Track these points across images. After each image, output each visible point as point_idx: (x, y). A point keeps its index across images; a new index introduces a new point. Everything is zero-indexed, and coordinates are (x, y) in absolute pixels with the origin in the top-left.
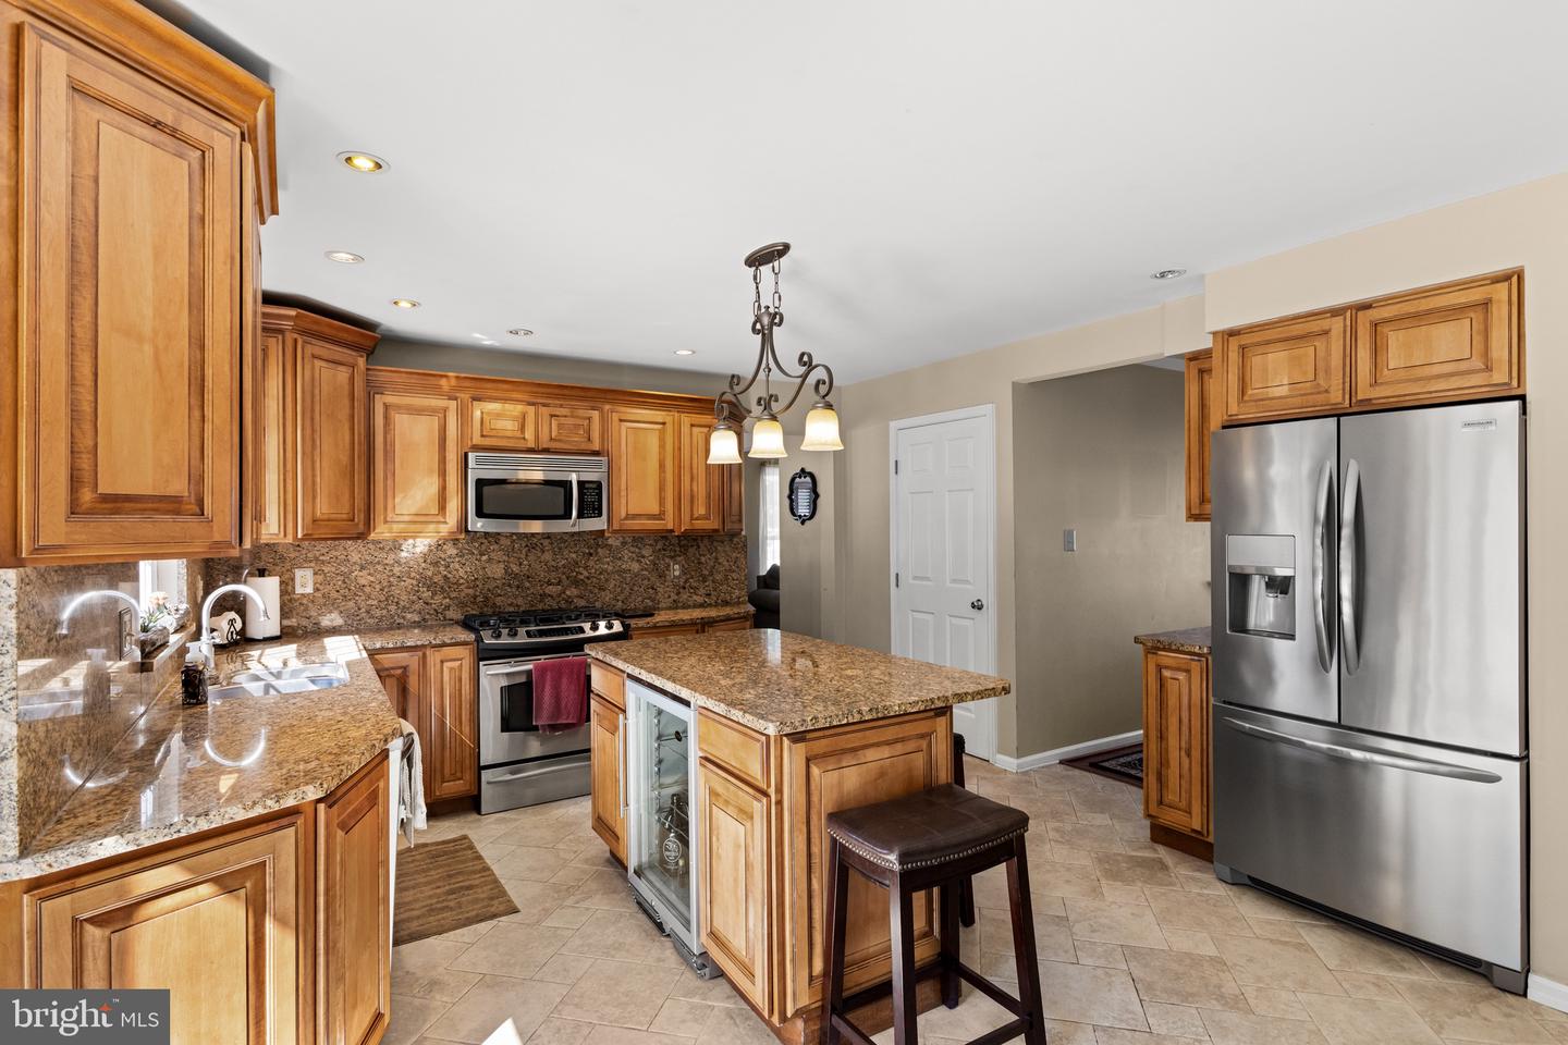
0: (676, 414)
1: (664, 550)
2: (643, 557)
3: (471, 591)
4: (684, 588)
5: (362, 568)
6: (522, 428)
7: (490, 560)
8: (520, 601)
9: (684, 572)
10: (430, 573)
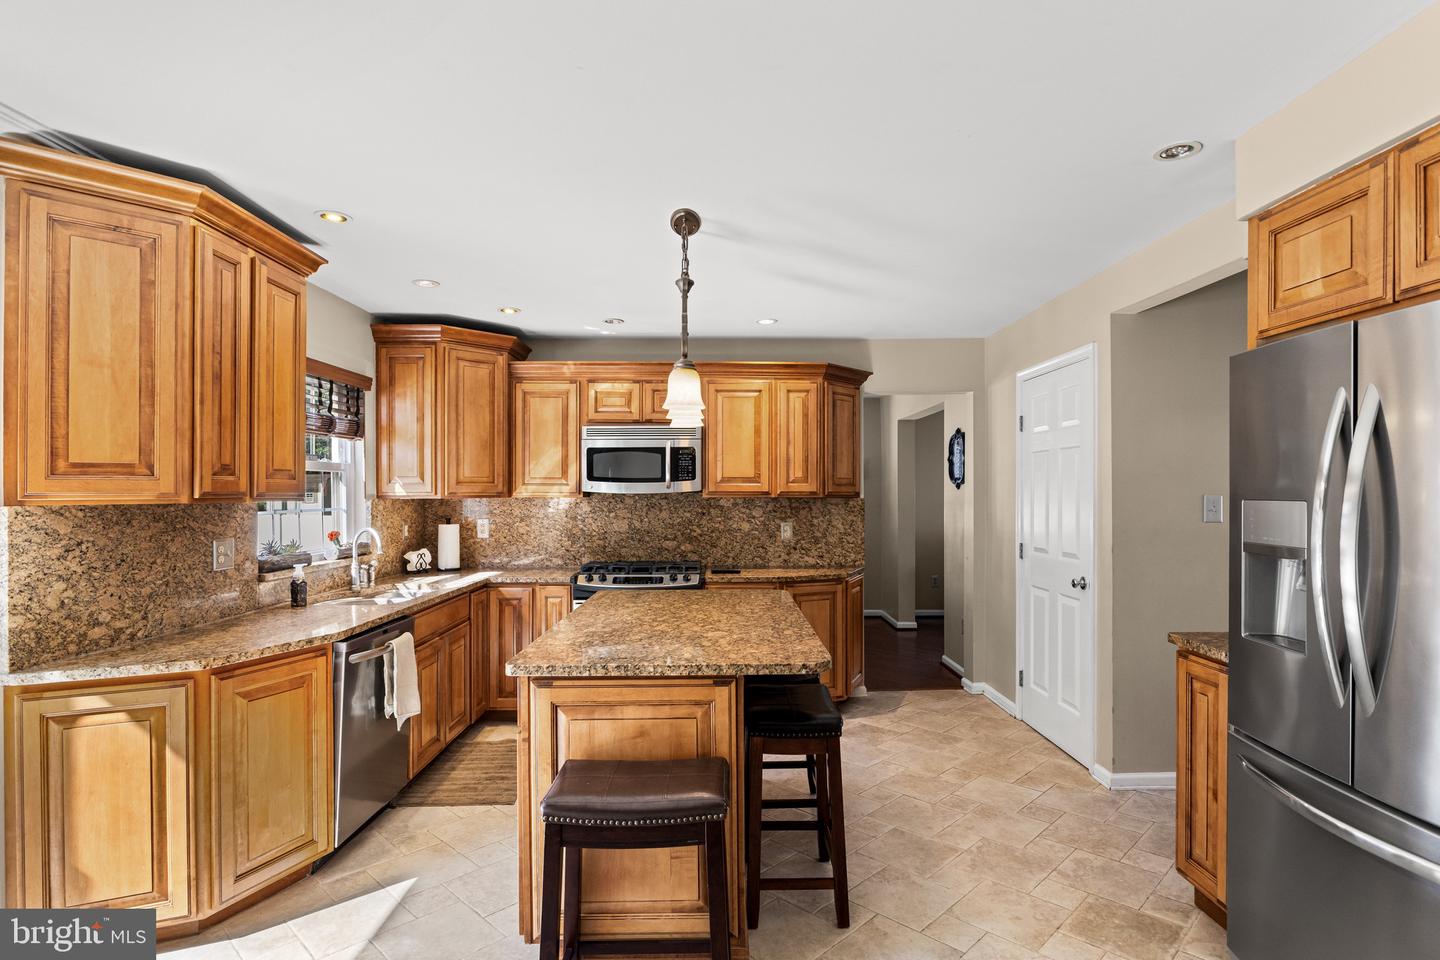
0: (773, 381)
1: (775, 511)
2: (754, 517)
3: (601, 542)
4: (795, 549)
5: (522, 520)
6: (629, 403)
7: (616, 517)
8: (641, 553)
9: (795, 534)
10: (570, 526)
